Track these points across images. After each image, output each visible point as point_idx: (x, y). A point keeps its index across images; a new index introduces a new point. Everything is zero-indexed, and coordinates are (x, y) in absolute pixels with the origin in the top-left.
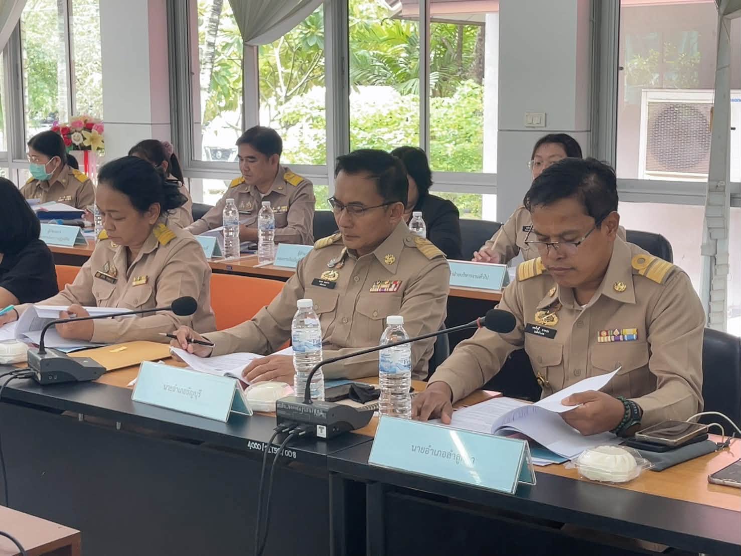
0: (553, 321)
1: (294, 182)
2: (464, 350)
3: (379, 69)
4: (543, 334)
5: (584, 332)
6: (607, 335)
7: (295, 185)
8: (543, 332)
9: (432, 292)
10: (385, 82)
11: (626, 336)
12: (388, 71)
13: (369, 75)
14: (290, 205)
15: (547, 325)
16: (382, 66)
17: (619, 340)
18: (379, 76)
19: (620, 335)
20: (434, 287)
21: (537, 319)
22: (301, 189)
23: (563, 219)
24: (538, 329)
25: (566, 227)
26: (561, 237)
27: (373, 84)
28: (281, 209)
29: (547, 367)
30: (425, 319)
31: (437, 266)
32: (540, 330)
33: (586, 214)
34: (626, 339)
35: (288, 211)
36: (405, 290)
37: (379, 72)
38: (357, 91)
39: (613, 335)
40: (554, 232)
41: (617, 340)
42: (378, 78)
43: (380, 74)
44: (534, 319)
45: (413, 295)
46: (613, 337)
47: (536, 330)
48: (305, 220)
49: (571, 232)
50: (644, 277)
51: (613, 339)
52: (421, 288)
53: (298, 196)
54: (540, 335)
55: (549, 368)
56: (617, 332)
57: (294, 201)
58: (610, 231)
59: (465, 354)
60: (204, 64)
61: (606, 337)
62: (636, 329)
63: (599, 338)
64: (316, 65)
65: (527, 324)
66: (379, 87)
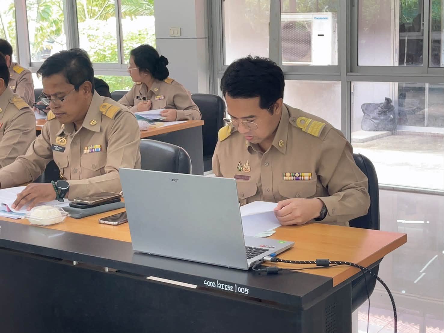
0: (64, 142)
1: (19, 72)
2: (18, 161)
3: (145, 6)
4: (59, 150)
5: (77, 148)
6: (88, 149)
7: (20, 73)
8: (59, 149)
9: (20, 128)
10: (149, 13)
11: (96, 149)
12: (151, 7)
13: (139, 9)
14: (17, 85)
15: (62, 145)
16: (146, 4)
17: (93, 152)
18: (145, 10)
19: (93, 149)
20: (21, 126)
21: (57, 142)
22: (23, 76)
23: (55, 86)
24: (57, 147)
25: (57, 90)
26: (55, 95)
27: (142, 15)
28: (12, 87)
29: (63, 168)
30: (14, 144)
31: (22, 114)
32: (58, 147)
33: (67, 83)
34: (96, 150)
35: (16, 89)
36: (5, 127)
37: (145, 7)
38: (136, 19)
39: (90, 149)
40: (52, 93)
41: (92, 152)
42: (145, 11)
43: (146, 9)
44: (56, 142)
45: (8, 130)
46: (90, 150)
47: (56, 148)
48: (25, 93)
49: (60, 93)
50: (105, 115)
51: (90, 151)
52: (12, 127)
53: (21, 80)
54: (57, 150)
55: (64, 169)
56: (91, 147)
57: (19, 83)
58: (86, 92)
59: (18, 162)
60: (33, 5)
61: (87, 150)
62: (100, 145)
63: (84, 150)
64: (107, 4)
65: (52, 145)
66: (146, 16)
